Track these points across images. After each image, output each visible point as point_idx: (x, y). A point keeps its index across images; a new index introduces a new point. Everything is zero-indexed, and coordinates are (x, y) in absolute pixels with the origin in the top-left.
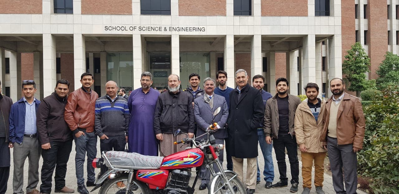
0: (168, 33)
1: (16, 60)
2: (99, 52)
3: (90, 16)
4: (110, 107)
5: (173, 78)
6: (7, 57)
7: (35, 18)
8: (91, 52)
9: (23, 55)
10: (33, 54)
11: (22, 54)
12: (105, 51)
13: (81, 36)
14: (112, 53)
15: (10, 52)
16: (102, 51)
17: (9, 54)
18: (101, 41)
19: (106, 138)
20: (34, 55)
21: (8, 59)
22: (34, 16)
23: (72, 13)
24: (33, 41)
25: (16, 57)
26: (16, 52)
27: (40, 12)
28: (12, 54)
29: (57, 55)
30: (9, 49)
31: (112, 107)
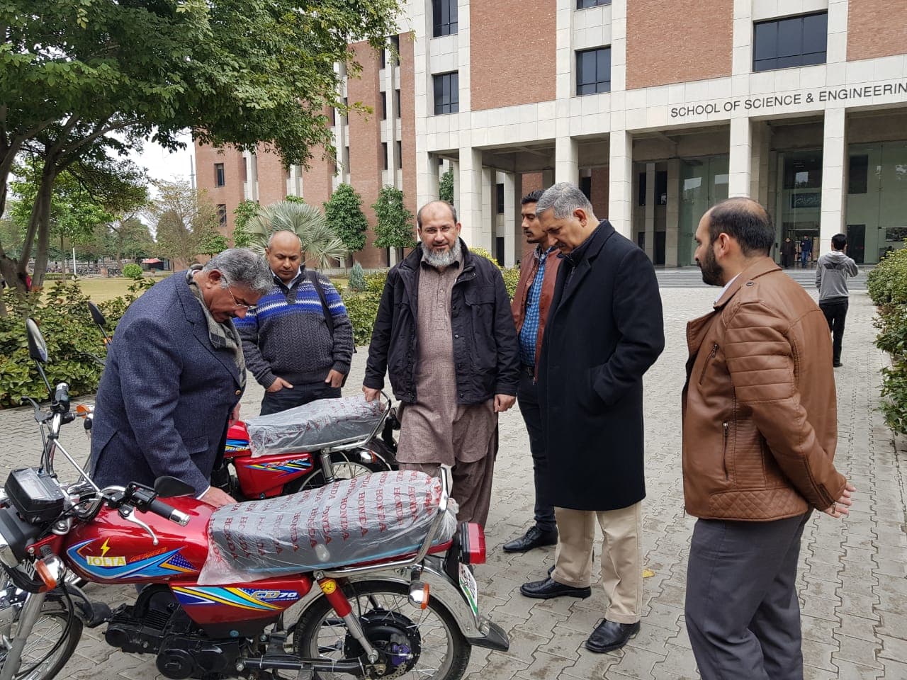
0: (815, 107)
1: (513, 188)
2: (665, 161)
3: (643, 91)
4: (285, 304)
5: (437, 217)
6: (499, 182)
7: (543, 108)
8: (648, 160)
9: (525, 177)
10: (541, 174)
11: (523, 176)
12: (679, 158)
13: (624, 134)
14: (692, 159)
15: (505, 174)
16: (671, 157)
17: (503, 178)
18: (669, 137)
19: (284, 387)
20: (543, 176)
21: (502, 185)
22: (542, 106)
23: (609, 90)
24: (541, 151)
25: (514, 182)
26: (514, 172)
27: (551, 96)
28: (507, 178)
29: (580, 172)
30: (504, 169)
31: (291, 305)
